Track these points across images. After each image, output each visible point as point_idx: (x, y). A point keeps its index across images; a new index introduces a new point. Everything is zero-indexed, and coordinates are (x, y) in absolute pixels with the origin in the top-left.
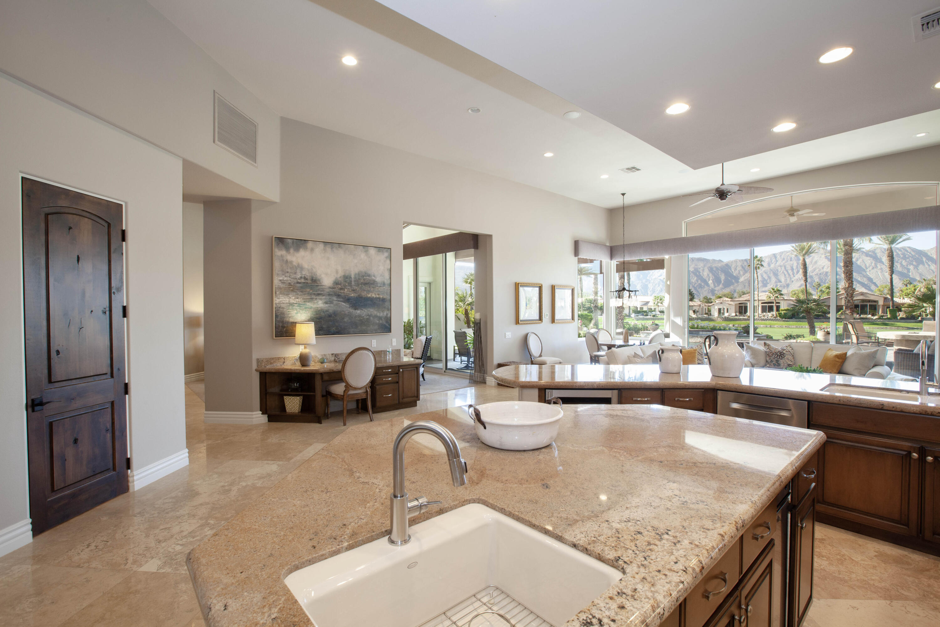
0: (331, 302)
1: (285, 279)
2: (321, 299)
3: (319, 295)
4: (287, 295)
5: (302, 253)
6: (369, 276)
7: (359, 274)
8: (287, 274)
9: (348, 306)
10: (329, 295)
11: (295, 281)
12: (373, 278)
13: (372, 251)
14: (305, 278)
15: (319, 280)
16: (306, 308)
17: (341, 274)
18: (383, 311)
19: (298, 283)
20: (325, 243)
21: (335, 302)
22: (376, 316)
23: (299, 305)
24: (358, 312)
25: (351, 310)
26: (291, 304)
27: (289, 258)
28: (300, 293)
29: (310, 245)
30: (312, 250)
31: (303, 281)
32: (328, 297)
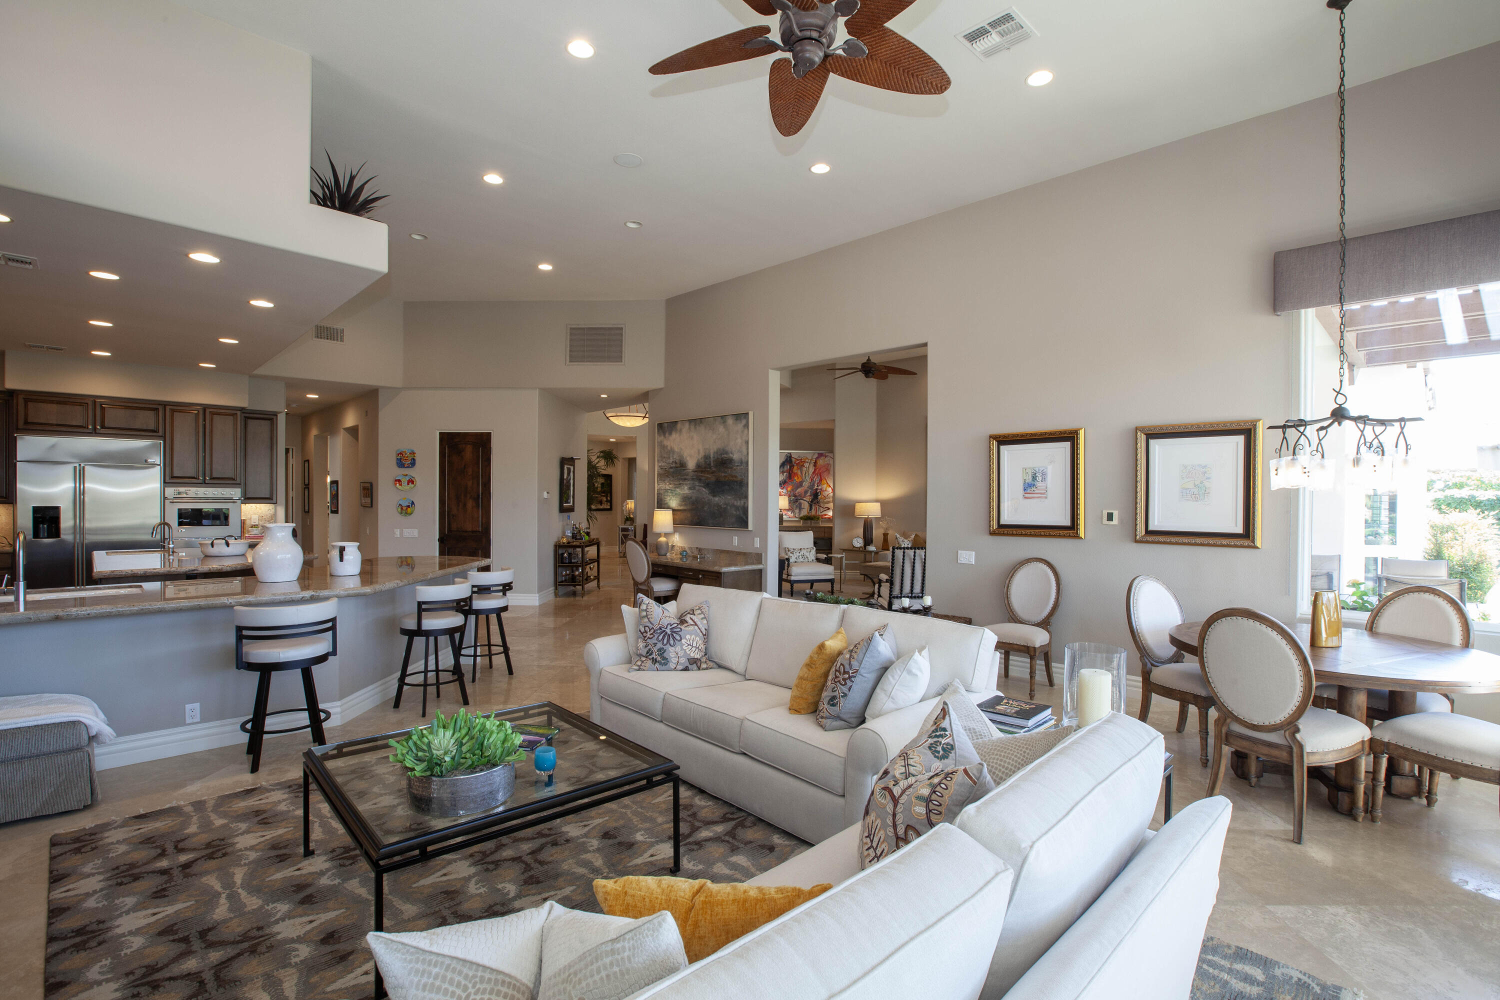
0: (694, 489)
1: (663, 464)
2: (686, 484)
3: (685, 479)
4: (664, 481)
5: (674, 436)
6: (727, 453)
7: (717, 453)
8: (664, 460)
9: (707, 492)
10: (693, 479)
11: (669, 466)
12: (731, 455)
13: (730, 421)
14: (676, 463)
15: (685, 464)
16: (676, 494)
17: (702, 454)
18: (740, 500)
19: (671, 468)
20: (690, 421)
21: (697, 488)
22: (733, 505)
23: (672, 492)
24: (717, 499)
25: (711, 497)
26: (666, 490)
27: (666, 443)
28: (672, 479)
29: (679, 426)
30: (681, 430)
31: (674, 465)
32: (692, 482)
